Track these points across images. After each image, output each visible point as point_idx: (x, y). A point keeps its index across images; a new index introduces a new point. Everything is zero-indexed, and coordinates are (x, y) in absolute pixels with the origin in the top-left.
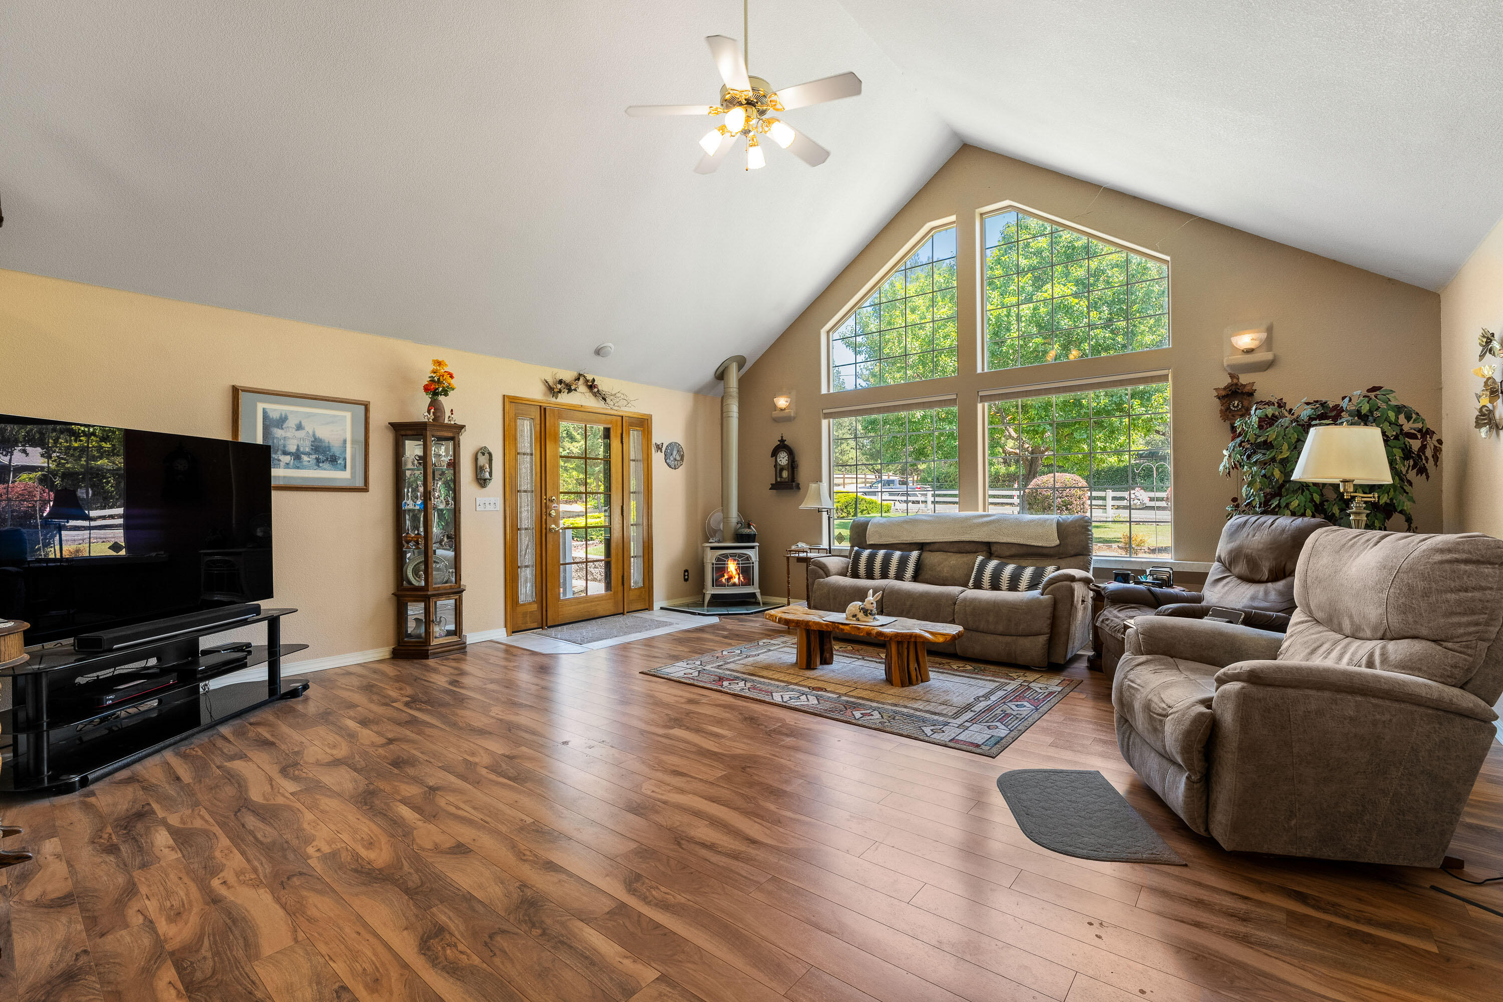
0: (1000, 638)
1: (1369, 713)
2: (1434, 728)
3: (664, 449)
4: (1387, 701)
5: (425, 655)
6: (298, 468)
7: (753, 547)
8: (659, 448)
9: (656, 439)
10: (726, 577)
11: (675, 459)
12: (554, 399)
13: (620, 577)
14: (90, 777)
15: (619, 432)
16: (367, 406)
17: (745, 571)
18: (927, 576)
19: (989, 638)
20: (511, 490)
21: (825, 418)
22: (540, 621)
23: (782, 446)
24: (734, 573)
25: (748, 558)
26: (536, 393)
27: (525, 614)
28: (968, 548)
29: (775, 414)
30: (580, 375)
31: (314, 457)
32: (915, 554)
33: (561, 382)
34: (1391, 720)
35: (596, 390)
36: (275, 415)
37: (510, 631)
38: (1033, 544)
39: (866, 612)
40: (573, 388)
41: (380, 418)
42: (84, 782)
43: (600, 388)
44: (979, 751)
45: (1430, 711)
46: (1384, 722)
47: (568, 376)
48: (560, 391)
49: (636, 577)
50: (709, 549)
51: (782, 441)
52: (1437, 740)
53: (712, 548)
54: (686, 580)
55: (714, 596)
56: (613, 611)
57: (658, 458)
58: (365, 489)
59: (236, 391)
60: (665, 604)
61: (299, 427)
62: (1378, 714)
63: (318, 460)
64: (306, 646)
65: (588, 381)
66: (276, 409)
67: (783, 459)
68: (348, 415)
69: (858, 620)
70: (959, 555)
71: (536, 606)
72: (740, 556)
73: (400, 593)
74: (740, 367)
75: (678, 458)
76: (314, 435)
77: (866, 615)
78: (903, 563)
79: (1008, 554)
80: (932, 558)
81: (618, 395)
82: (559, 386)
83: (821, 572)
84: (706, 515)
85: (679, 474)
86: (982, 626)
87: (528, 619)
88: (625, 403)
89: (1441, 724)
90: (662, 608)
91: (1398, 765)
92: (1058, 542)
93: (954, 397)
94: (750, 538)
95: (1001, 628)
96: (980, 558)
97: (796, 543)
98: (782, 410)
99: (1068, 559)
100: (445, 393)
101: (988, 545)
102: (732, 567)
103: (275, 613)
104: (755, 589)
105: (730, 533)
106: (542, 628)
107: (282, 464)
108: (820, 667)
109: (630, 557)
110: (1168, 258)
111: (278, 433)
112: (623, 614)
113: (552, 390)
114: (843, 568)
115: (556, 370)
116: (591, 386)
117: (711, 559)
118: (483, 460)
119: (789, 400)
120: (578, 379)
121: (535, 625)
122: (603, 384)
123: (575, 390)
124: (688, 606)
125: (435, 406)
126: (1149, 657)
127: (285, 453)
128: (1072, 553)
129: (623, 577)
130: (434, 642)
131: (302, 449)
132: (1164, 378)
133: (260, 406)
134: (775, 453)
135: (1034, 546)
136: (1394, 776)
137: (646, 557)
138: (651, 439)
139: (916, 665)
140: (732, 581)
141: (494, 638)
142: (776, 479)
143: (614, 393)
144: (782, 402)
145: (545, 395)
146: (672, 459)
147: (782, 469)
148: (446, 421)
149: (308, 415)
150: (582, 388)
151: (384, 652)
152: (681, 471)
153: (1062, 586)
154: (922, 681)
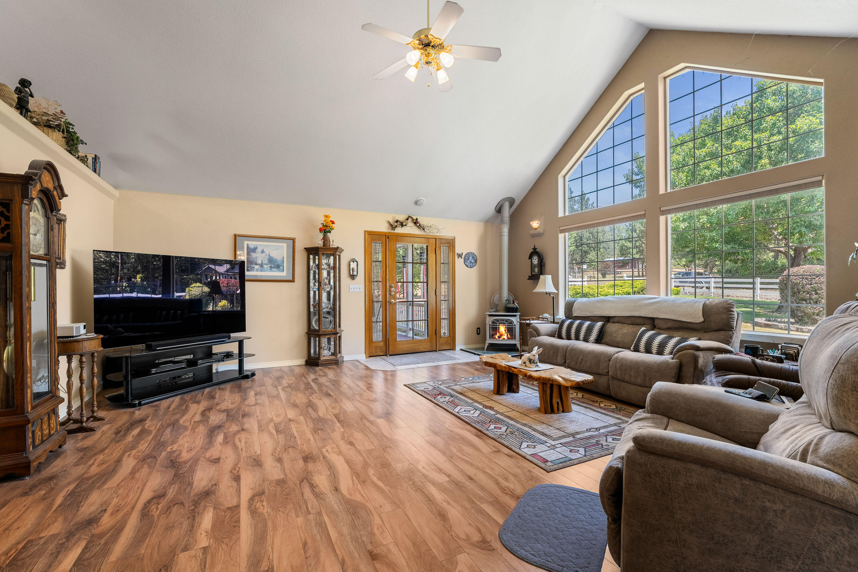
0: (640, 388)
1: (758, 498)
2: (842, 530)
3: (463, 257)
4: (780, 491)
5: (317, 365)
6: (262, 271)
7: (515, 316)
8: (460, 256)
9: (458, 250)
10: (498, 335)
11: (471, 262)
12: (393, 231)
13: (434, 330)
14: (142, 402)
15: (434, 247)
16: (294, 240)
17: (510, 330)
18: (607, 340)
19: (633, 387)
20: (369, 281)
21: (561, 233)
22: (385, 351)
23: (535, 252)
24: (504, 332)
25: (512, 322)
26: (384, 228)
27: (376, 348)
28: (638, 321)
29: (532, 232)
30: (409, 217)
31: (269, 266)
32: (599, 324)
33: (397, 221)
34: (783, 511)
35: (418, 225)
36: (252, 247)
37: (368, 356)
38: (683, 320)
39: (531, 361)
40: (404, 224)
41: (300, 246)
42: (140, 404)
43: (421, 223)
44: (543, 465)
45: (837, 512)
46: (775, 511)
47: (401, 218)
48: (396, 227)
49: (444, 330)
50: (487, 316)
51: (535, 249)
52: (846, 544)
53: (490, 315)
54: (478, 334)
55: (491, 345)
56: (429, 349)
57: (459, 263)
58: (293, 281)
59: (235, 236)
60: (463, 347)
61: (263, 252)
62: (769, 501)
63: (271, 267)
64: (254, 355)
65: (413, 220)
66: (252, 244)
67: (535, 261)
68: (285, 245)
69: (526, 366)
70: (631, 326)
71: (383, 343)
72: (507, 320)
73: (310, 333)
74: (511, 206)
75: (473, 261)
76: (269, 255)
77: (531, 363)
78: (589, 330)
79: (665, 327)
80: (611, 327)
81: (433, 226)
82: (396, 224)
83: (535, 333)
84: (492, 295)
85: (474, 272)
86: (627, 378)
87: (378, 350)
88: (437, 231)
89: (851, 528)
90: (461, 350)
91: (795, 558)
92: (702, 319)
93: (643, 212)
94: (515, 310)
95: (639, 381)
96: (643, 329)
97: (542, 314)
98: (536, 229)
99: (711, 333)
100: (330, 232)
101: (653, 319)
102: (502, 329)
103: (241, 339)
104: (517, 342)
105: (501, 307)
106: (386, 355)
107: (255, 269)
108: (508, 394)
109: (441, 319)
110: (822, 81)
111: (254, 255)
112: (436, 351)
113: (393, 227)
114: (552, 331)
115: (394, 215)
116: (416, 222)
117: (489, 322)
118: (353, 265)
119: (539, 222)
120: (408, 219)
121: (382, 354)
122: (422, 221)
123: (406, 225)
124: (477, 349)
125: (325, 239)
126: (648, 415)
127: (256, 264)
128: (715, 328)
129: (436, 330)
130: (322, 358)
131: (264, 262)
132: (818, 184)
133: (246, 243)
134: (531, 257)
135: (684, 322)
136: (790, 568)
137: (451, 319)
138: (455, 251)
139: (559, 400)
140: (502, 337)
141: (358, 359)
142: (531, 273)
143: (429, 225)
144: (535, 224)
145: (388, 229)
146: (468, 262)
147: (535, 266)
148: (331, 246)
149: (267, 246)
150: (410, 223)
151: (302, 362)
152: (475, 270)
153: (687, 353)
154: (563, 411)
